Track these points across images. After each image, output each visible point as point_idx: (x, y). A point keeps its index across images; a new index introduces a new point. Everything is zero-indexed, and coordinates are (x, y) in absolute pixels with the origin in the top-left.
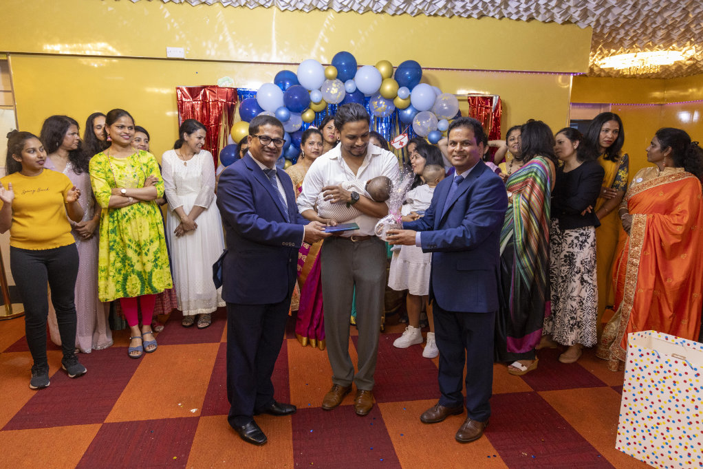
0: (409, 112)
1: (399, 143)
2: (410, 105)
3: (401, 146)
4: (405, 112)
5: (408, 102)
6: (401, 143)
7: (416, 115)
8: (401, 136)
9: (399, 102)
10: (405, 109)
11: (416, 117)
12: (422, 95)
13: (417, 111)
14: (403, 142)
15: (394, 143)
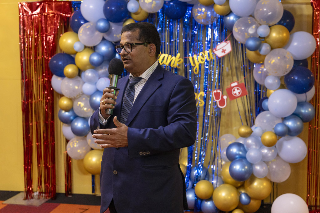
0: (231, 18)
1: (221, 50)
2: (231, 11)
3: (223, 54)
4: (228, 18)
5: (226, 8)
6: (224, 51)
7: (237, 21)
8: (223, 44)
11: (236, 23)
14: (225, 50)
15: (216, 50)
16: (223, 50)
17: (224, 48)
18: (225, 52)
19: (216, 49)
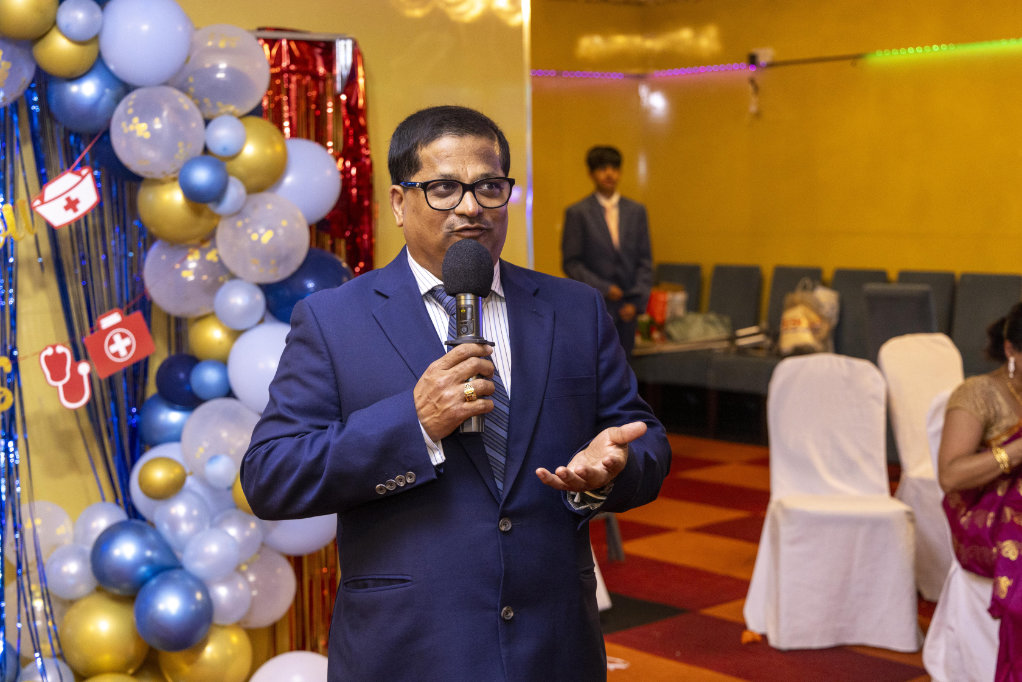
0: (87, 90)
1: (63, 202)
2: (97, 65)
3: (71, 216)
4: (74, 88)
5: (88, 53)
6: (72, 204)
7: (118, 100)
8: (69, 179)
9: (59, 48)
10: (76, 78)
11: (120, 109)
12: (145, 28)
13: (123, 88)
14: (77, 201)
15: (43, 203)
16: (68, 199)
17: (73, 195)
18: (75, 210)
19: (42, 198)
